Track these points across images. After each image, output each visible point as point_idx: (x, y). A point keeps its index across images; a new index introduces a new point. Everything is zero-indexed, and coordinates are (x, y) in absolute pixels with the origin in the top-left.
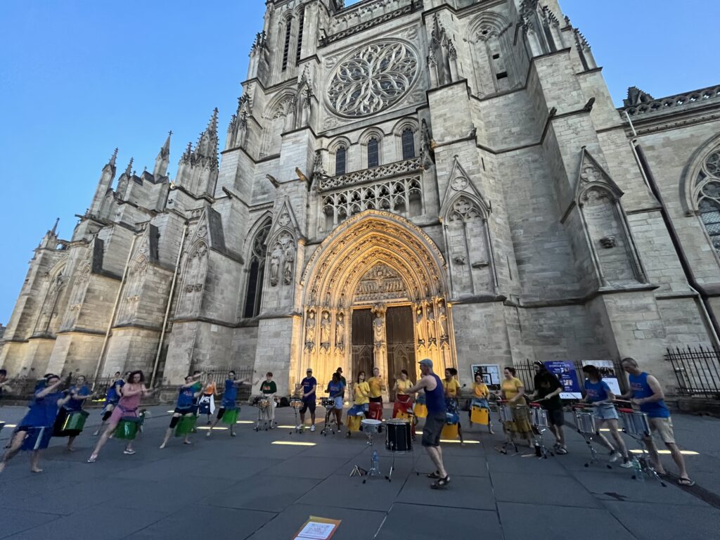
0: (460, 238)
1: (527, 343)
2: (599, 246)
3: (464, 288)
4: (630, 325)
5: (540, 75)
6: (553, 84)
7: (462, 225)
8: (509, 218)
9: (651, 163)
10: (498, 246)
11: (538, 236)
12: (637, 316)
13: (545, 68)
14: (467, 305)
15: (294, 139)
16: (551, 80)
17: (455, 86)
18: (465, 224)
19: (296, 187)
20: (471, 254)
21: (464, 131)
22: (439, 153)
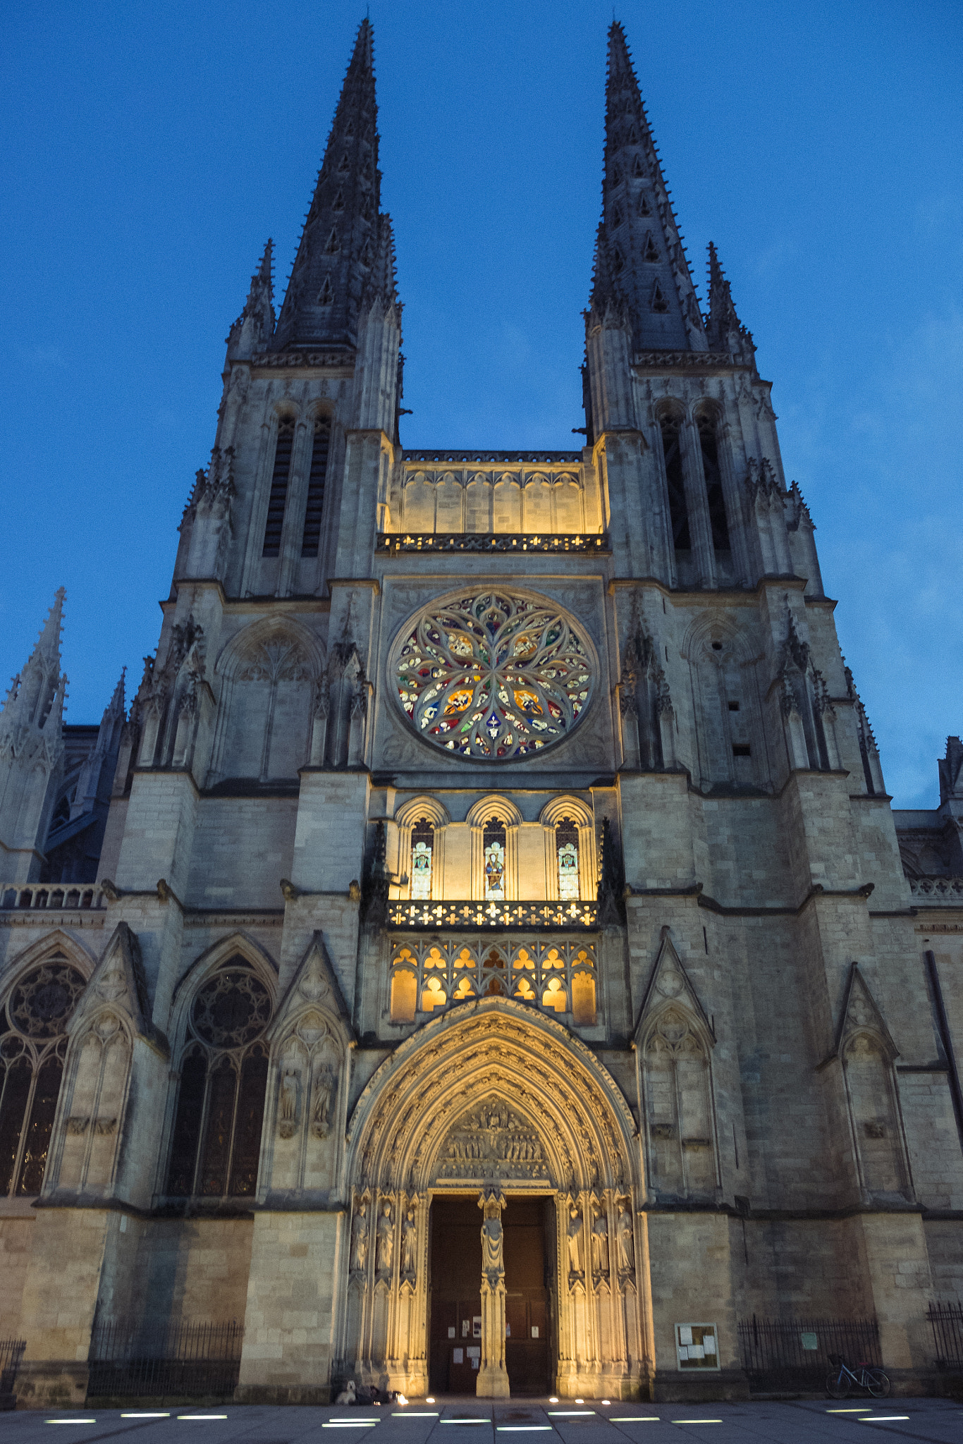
0: (665, 1087)
1: (755, 1284)
2: (863, 1133)
4: (891, 1266)
5: (805, 807)
6: (823, 831)
7: (669, 1062)
8: (739, 1048)
9: (944, 985)
10: (722, 1106)
11: (782, 1090)
12: (901, 1252)
13: (811, 794)
14: (671, 1217)
15: (331, 791)
16: (818, 822)
17: (668, 777)
18: (674, 1063)
19: (338, 912)
20: (681, 1121)
21: (680, 876)
22: (634, 910)
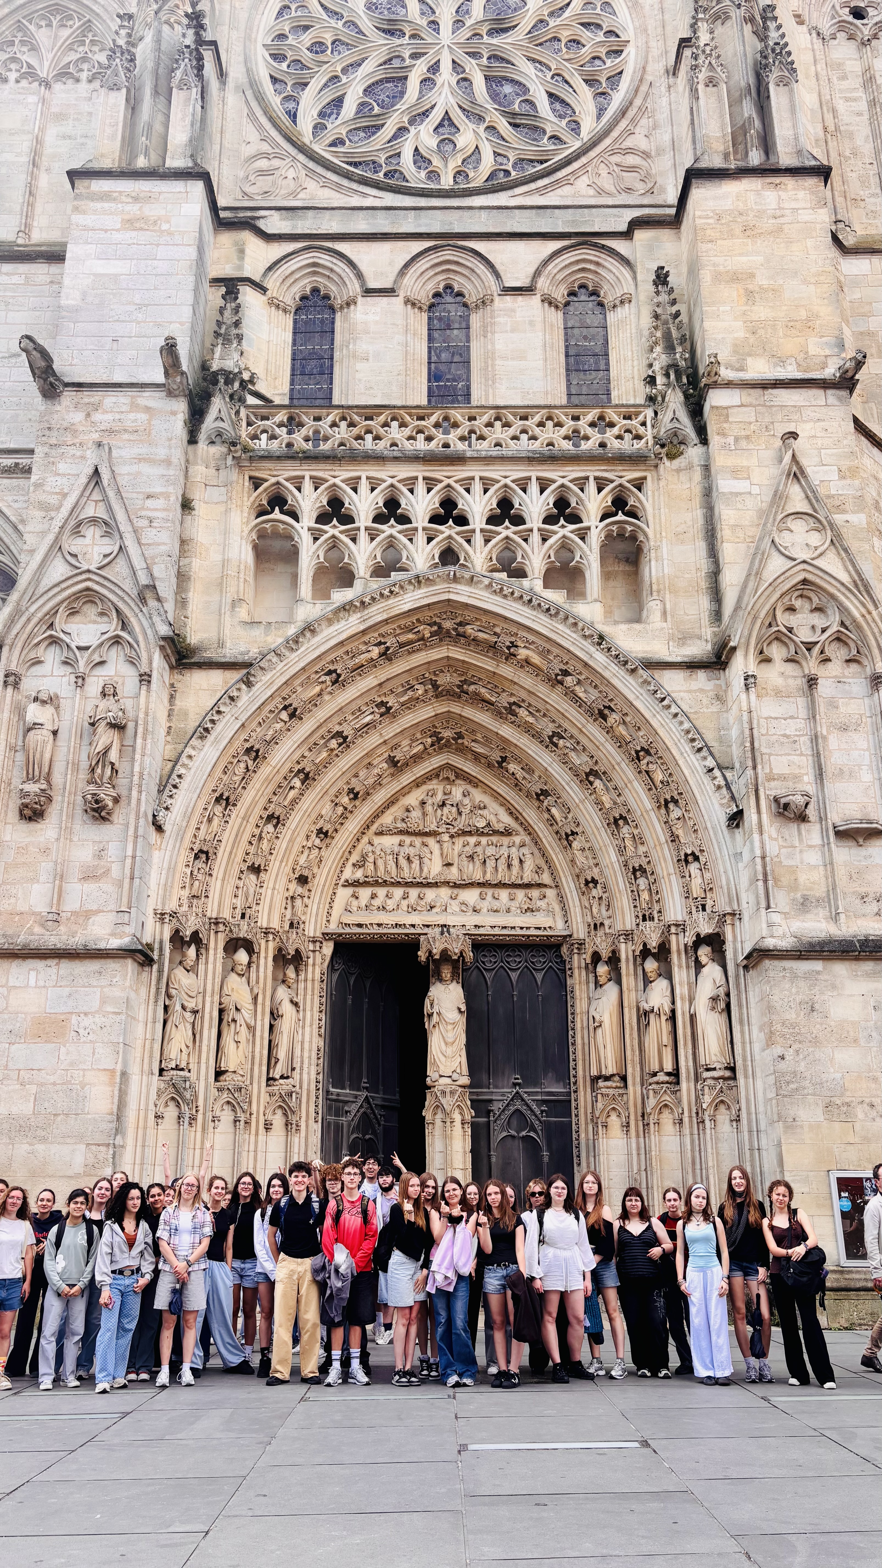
0: (793, 727)
3: (804, 905)
7: (801, 682)
15: (133, 209)
18: (812, 682)
19: (143, 417)
20: (832, 787)
21: (813, 350)
22: (723, 412)
